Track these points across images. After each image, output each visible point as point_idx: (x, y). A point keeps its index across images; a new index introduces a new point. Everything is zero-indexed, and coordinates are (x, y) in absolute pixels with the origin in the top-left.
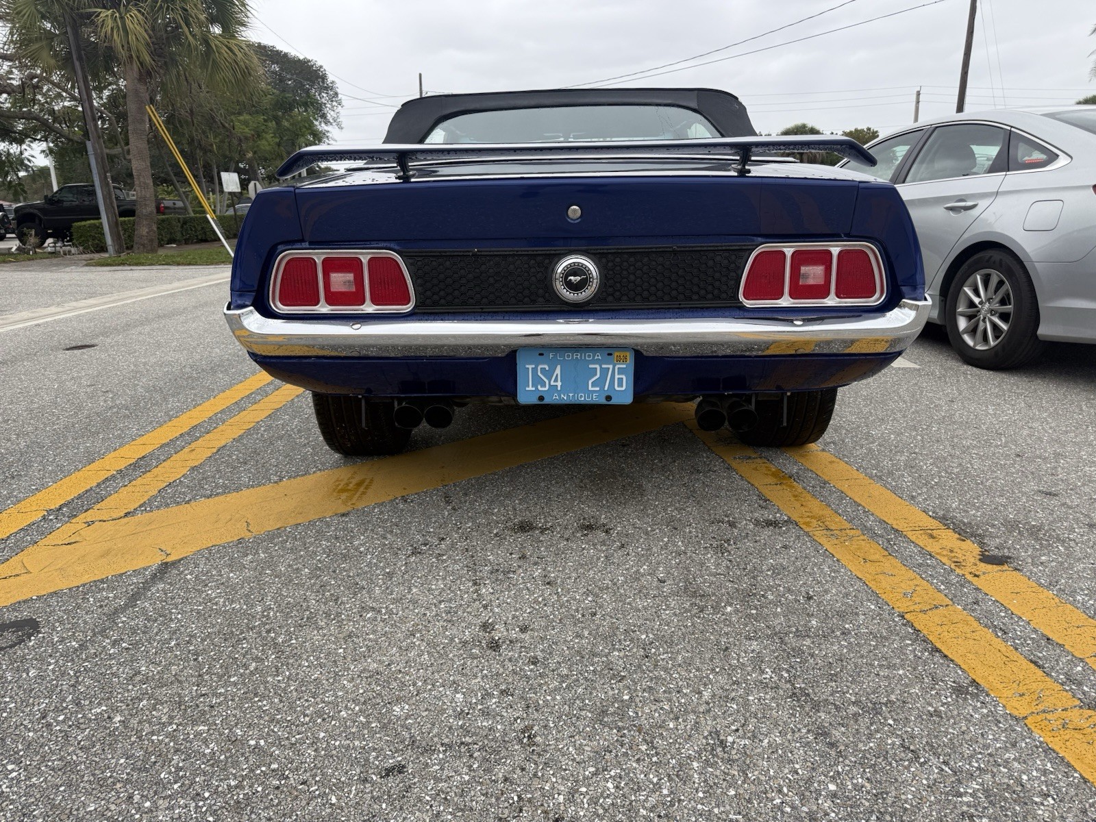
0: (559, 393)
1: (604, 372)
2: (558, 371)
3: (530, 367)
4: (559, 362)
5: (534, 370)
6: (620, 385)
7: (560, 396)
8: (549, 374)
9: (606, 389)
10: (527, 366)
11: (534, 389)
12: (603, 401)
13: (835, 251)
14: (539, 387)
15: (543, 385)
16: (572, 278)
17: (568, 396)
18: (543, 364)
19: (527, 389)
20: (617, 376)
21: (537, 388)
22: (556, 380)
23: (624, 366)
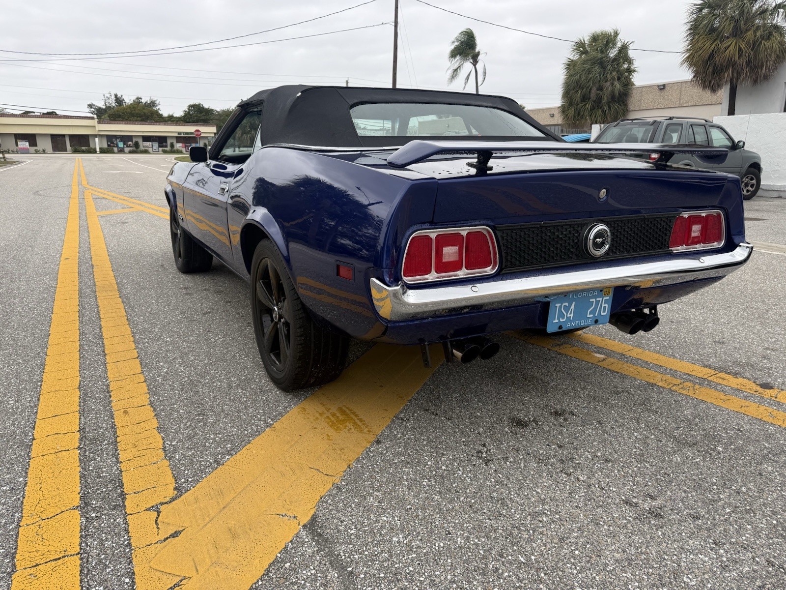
0: (571, 321)
1: (597, 302)
2: (573, 307)
3: (558, 305)
4: (574, 300)
5: (560, 307)
6: (604, 311)
7: (571, 324)
8: (567, 309)
11: (558, 321)
14: (561, 319)
15: (563, 317)
16: (598, 240)
17: (575, 323)
18: (565, 302)
19: (554, 322)
20: (603, 305)
22: (571, 313)
23: (608, 298)
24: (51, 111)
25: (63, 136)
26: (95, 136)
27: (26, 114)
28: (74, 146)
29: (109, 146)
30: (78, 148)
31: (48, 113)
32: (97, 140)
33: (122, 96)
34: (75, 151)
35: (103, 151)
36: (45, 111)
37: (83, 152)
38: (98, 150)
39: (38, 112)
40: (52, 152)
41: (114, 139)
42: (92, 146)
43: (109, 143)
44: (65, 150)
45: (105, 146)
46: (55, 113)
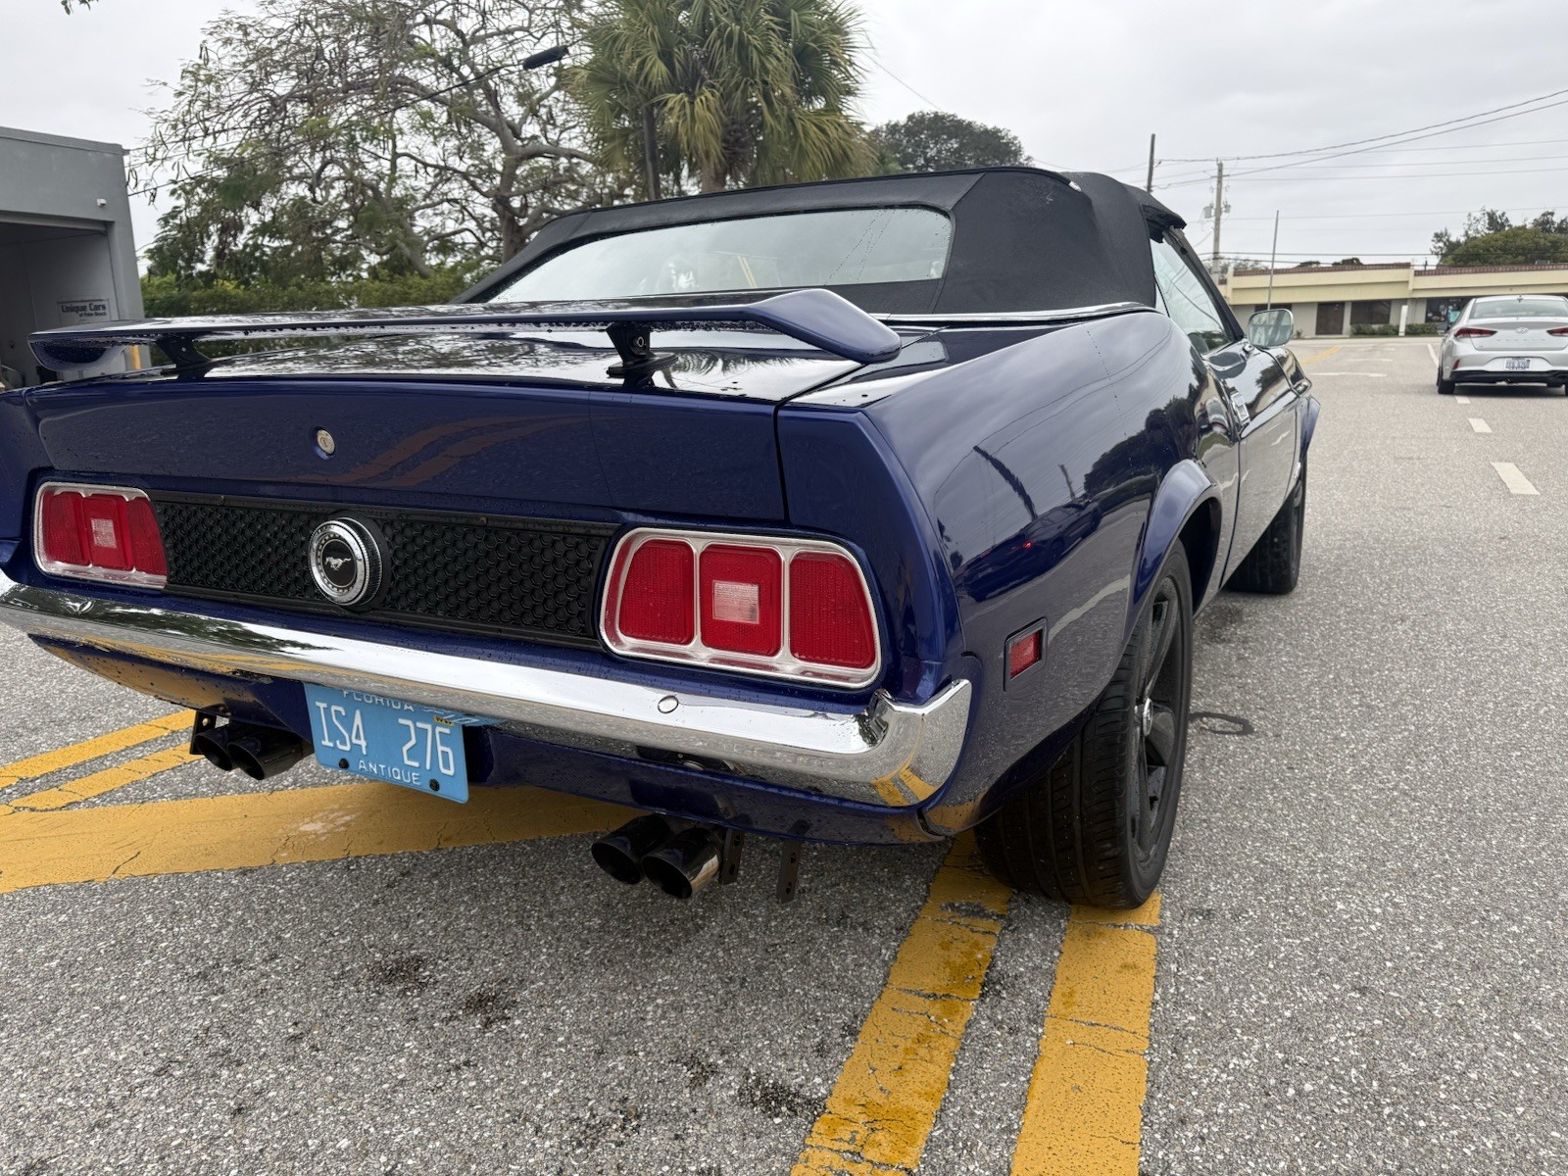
0: (366, 759)
1: (421, 734)
2: (358, 721)
3: (321, 706)
5: (327, 710)
6: (447, 764)
7: (367, 765)
8: (347, 724)
9: (428, 767)
10: (318, 704)
11: (331, 745)
12: (427, 788)
13: (786, 556)
14: (338, 742)
15: (343, 743)
17: (379, 768)
18: (337, 704)
19: (324, 743)
21: (335, 744)
22: (358, 736)
23: (449, 732)
24: (1350, 257)
25: (1342, 304)
26: (1404, 301)
27: (1306, 267)
28: (1357, 323)
29: (1428, 320)
30: (1364, 327)
31: (1345, 262)
32: (1405, 309)
33: (1503, 214)
34: (1358, 333)
35: (1412, 331)
36: (1339, 259)
37: (1373, 334)
38: (1402, 329)
39: (1327, 261)
40: (1314, 335)
41: (1442, 307)
42: (1392, 322)
43: (1430, 315)
44: (1339, 331)
45: (1420, 319)
46: (1357, 260)
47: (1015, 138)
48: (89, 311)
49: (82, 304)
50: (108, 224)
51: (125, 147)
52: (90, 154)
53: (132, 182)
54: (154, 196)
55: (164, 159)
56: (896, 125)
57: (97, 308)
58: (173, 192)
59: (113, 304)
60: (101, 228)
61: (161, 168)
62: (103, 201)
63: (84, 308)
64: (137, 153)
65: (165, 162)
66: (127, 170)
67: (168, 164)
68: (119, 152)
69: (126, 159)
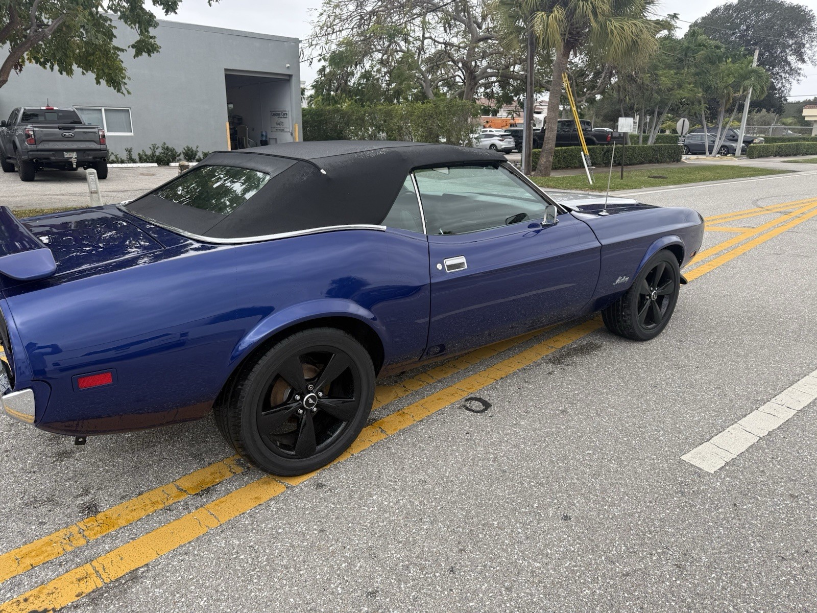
47: (811, 11)
48: (281, 116)
49: (278, 113)
50: (290, 76)
51: (300, 39)
52: (285, 43)
53: (302, 56)
54: (311, 62)
55: (316, 45)
56: (730, 5)
57: (284, 114)
58: (320, 60)
59: (290, 113)
60: (287, 78)
61: (315, 49)
62: (288, 65)
63: (279, 114)
64: (305, 42)
65: (317, 46)
66: (300, 50)
67: (318, 47)
68: (297, 41)
69: (300, 45)
